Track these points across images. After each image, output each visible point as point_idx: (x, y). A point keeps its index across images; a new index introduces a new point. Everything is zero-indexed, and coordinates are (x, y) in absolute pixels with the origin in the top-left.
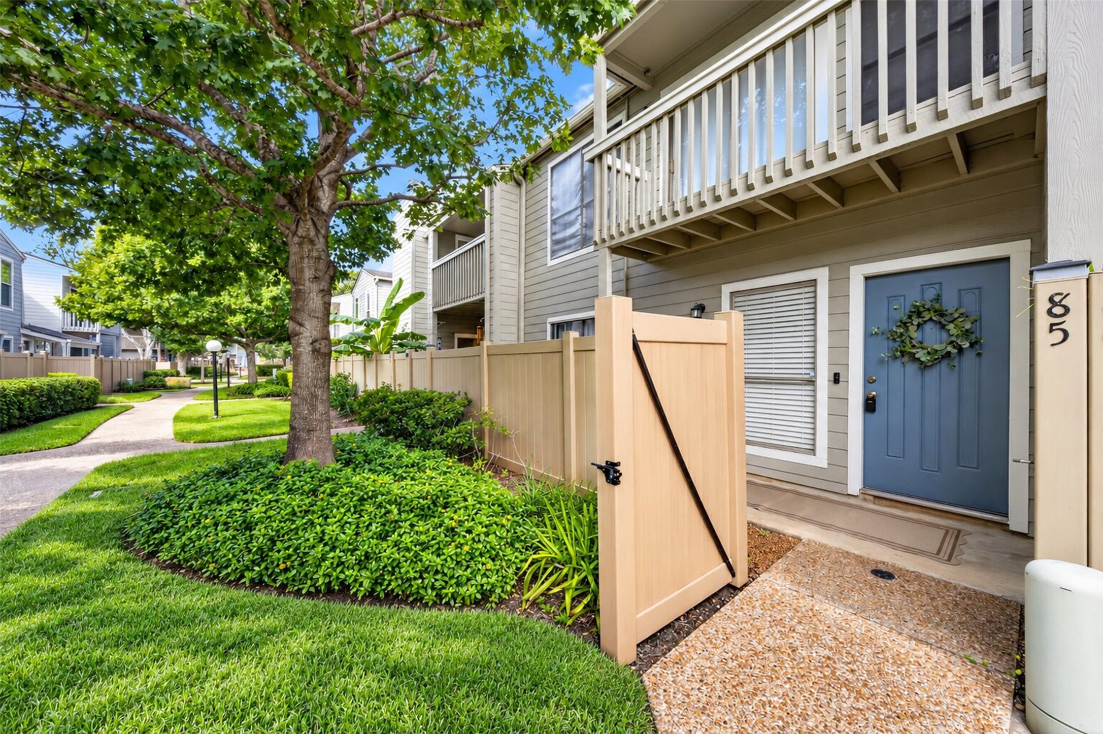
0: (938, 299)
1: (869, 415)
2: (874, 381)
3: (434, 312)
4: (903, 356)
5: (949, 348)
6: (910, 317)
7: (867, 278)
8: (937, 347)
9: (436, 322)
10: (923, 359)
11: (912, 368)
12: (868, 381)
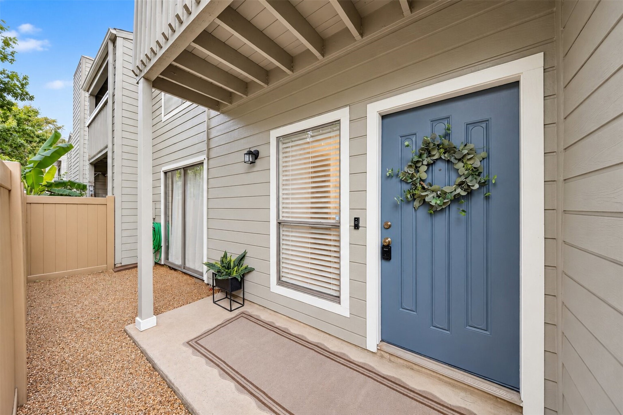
0: (447, 135)
1: (386, 263)
2: (390, 226)
3: (91, 164)
4: (414, 199)
5: (459, 191)
6: (420, 156)
7: (384, 117)
8: (447, 189)
9: (93, 172)
10: (433, 203)
11: (422, 213)
12: (385, 227)
